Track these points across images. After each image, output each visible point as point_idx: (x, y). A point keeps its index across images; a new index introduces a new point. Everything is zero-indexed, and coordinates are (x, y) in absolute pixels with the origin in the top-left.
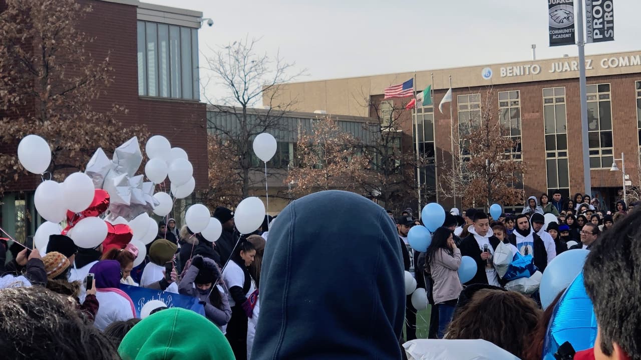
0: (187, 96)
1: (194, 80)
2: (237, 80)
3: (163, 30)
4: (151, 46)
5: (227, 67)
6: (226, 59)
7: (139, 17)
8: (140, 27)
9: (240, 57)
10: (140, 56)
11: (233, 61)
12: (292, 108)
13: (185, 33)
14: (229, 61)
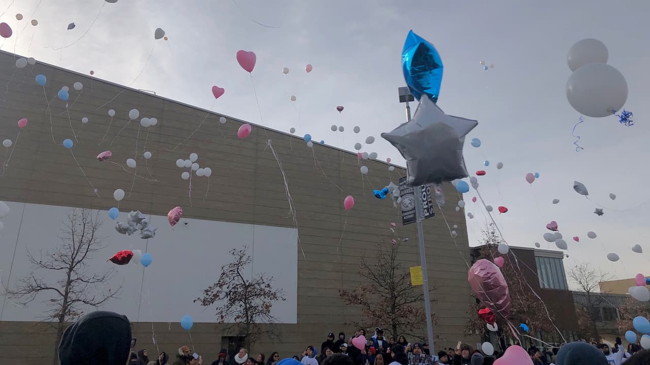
0: (562, 288)
1: (565, 281)
2: (582, 281)
3: (552, 260)
4: (543, 266)
5: (577, 276)
6: (576, 272)
7: (535, 255)
8: (537, 259)
9: (582, 271)
10: (539, 271)
11: (579, 272)
12: (612, 292)
13: (557, 261)
14: (578, 273)
